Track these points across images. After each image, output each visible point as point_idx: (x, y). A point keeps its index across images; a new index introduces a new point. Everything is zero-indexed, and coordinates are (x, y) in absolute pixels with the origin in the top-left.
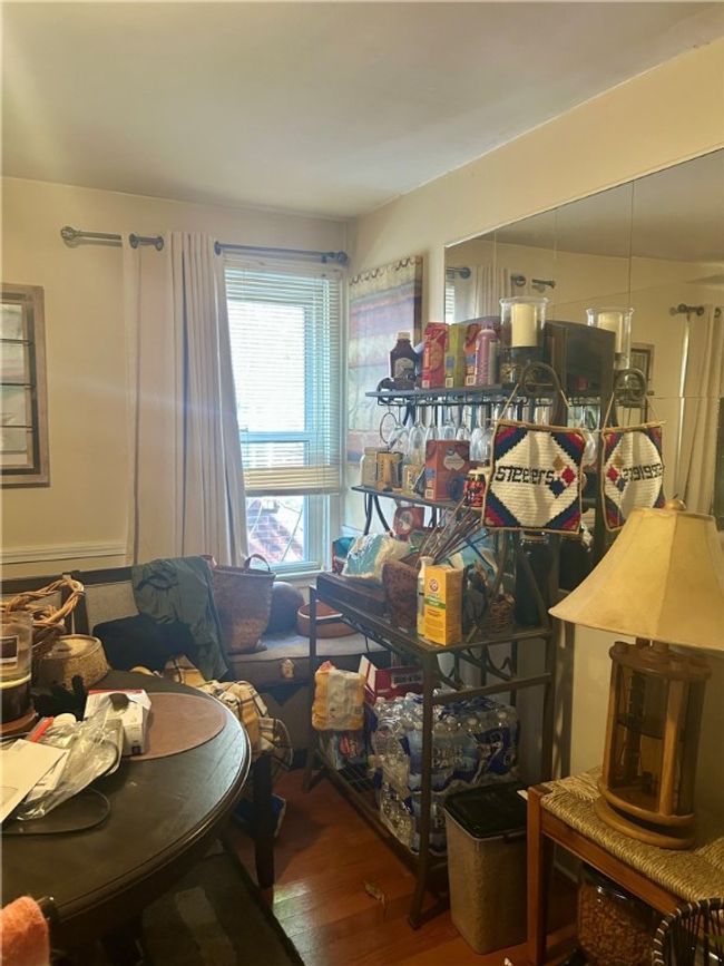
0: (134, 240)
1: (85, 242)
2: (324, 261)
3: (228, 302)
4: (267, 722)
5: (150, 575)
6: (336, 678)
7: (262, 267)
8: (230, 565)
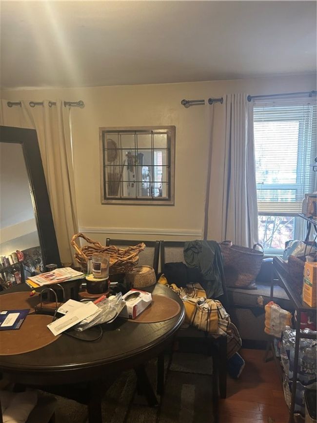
0: (211, 101)
1: (192, 105)
2: (310, 96)
3: (255, 123)
4: (224, 322)
5: (192, 246)
6: (275, 310)
7: (274, 104)
8: (247, 247)
